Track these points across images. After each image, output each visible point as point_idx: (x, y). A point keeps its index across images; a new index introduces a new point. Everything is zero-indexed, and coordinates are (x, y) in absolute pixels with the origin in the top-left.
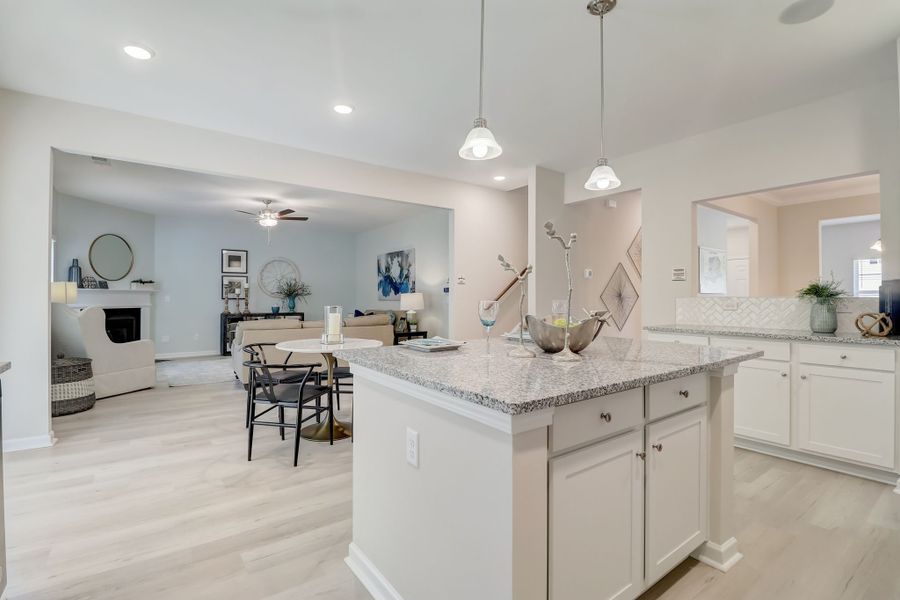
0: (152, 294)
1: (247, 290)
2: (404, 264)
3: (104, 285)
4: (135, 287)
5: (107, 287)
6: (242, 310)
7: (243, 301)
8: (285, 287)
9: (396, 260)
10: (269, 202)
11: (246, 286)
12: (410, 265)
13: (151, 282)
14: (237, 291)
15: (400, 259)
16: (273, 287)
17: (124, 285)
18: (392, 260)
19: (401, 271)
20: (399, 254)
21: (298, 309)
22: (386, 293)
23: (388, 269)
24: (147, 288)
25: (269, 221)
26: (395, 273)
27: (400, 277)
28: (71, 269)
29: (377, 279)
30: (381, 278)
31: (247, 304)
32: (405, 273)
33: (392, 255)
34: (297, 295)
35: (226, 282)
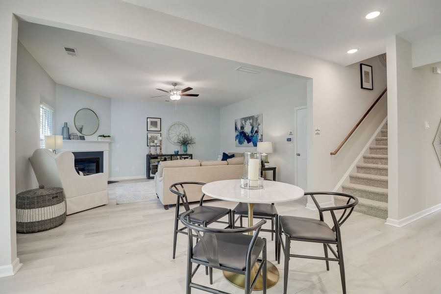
0: (110, 143)
1: (161, 141)
2: (255, 124)
3: (82, 138)
4: (100, 139)
5: (84, 139)
6: (158, 152)
7: (159, 147)
8: (182, 139)
9: (248, 122)
10: (175, 84)
11: (160, 138)
12: (259, 125)
13: (109, 136)
14: (156, 141)
15: (251, 121)
16: (175, 138)
17: (94, 138)
18: (245, 122)
19: (252, 129)
20: (251, 118)
21: (189, 152)
22: (241, 143)
23: (242, 128)
24: (107, 139)
25: (176, 97)
26: (248, 130)
27: (252, 132)
28: (63, 128)
29: (234, 134)
30: (238, 133)
31: (161, 149)
32: (255, 129)
33: (245, 119)
34: (188, 144)
35: (149, 137)
